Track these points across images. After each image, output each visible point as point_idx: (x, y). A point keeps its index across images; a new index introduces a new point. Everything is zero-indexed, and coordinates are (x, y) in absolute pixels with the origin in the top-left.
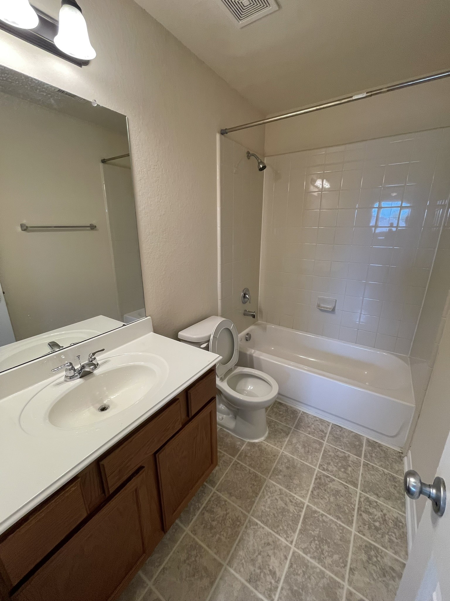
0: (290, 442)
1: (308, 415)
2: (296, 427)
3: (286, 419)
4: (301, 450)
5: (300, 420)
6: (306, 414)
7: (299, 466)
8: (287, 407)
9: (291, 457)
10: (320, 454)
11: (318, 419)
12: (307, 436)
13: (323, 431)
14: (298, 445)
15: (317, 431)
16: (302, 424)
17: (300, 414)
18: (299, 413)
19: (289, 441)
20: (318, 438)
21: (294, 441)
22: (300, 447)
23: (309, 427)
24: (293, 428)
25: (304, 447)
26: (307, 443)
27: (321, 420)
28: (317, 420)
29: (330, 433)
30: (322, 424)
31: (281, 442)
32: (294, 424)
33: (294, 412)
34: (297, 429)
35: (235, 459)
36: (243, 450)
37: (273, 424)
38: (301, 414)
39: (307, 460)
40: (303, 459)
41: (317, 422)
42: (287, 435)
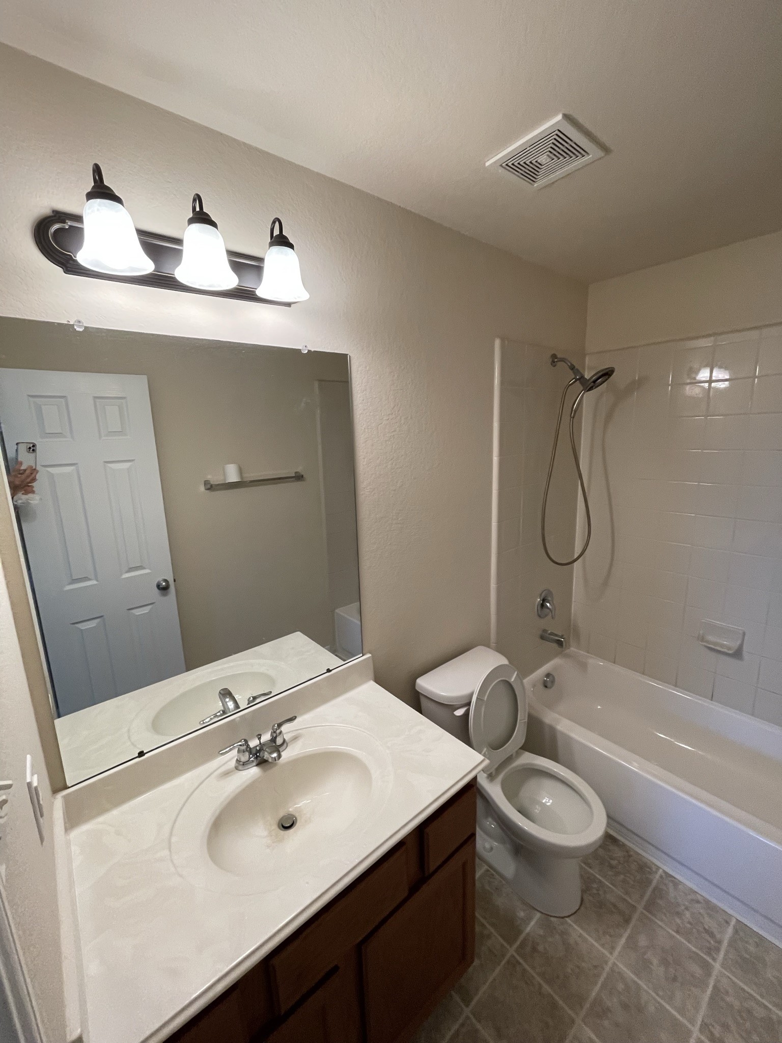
0: (632, 944)
1: (676, 883)
2: (646, 908)
3: (624, 881)
4: (659, 971)
5: (658, 893)
6: (673, 879)
7: (652, 1008)
8: (627, 852)
9: (635, 982)
10: (704, 991)
11: (700, 898)
12: (672, 937)
13: (712, 935)
14: (649, 955)
15: (698, 931)
16: (660, 902)
17: (657, 876)
18: (656, 872)
19: (629, 938)
20: (701, 949)
21: (643, 941)
22: (655, 961)
23: (678, 914)
24: (640, 908)
25: (664, 962)
26: (672, 955)
27: (707, 902)
28: (698, 902)
29: (732, 943)
30: (710, 916)
31: (611, 936)
32: (642, 896)
33: (645, 868)
34: (650, 912)
35: (512, 951)
36: (528, 934)
37: (595, 886)
38: (661, 877)
39: (670, 999)
40: (661, 993)
41: (697, 905)
42: (627, 921)
